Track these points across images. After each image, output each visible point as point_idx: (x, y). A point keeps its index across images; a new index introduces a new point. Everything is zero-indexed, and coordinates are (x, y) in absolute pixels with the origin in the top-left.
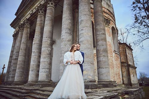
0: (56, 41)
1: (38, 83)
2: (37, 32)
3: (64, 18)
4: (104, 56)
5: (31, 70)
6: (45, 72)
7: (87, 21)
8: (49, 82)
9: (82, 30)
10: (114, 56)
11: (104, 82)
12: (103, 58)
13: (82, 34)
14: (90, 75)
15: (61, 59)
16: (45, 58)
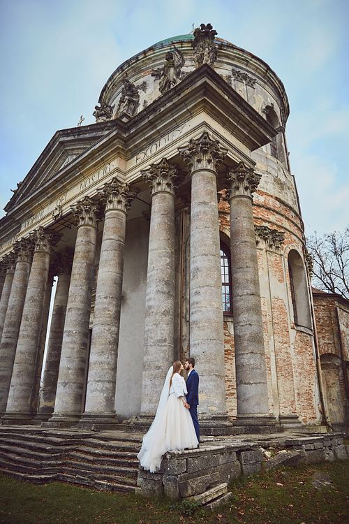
1: (84, 420)
2: (77, 277)
3: (152, 250)
4: (252, 353)
5: (61, 384)
6: (102, 391)
9: (198, 293)
10: (292, 341)
11: (251, 421)
12: (249, 359)
13: (198, 305)
14: (213, 404)
15: (145, 358)
16: (103, 352)
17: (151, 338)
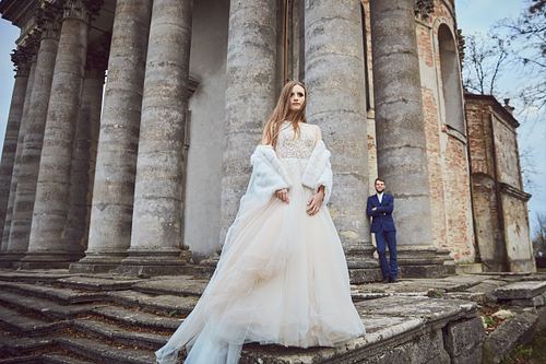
0: (205, 82)
1: (128, 259)
2: (120, 41)
4: (408, 146)
5: (98, 206)
6: (156, 213)
8: (178, 254)
9: (319, 31)
10: (443, 148)
11: (406, 256)
12: (403, 157)
13: (321, 51)
15: (226, 155)
16: (157, 151)
17: (235, 120)
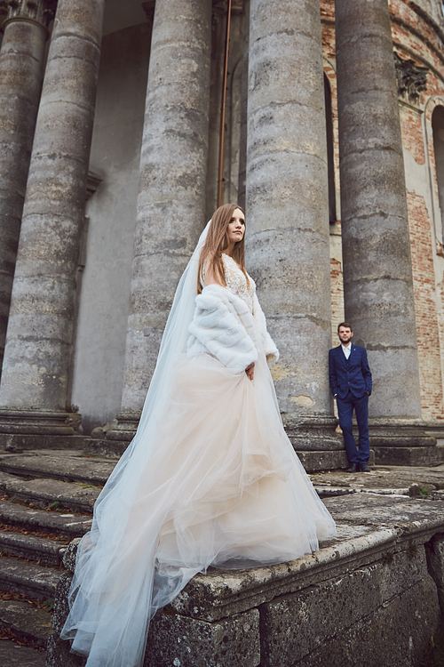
0: (109, 180)
3: (159, 43)
4: (387, 277)
6: (36, 360)
7: (295, 72)
8: (62, 420)
9: (267, 119)
10: (438, 277)
12: (380, 292)
13: (269, 147)
14: (304, 392)
15: (135, 284)
16: (40, 275)
17: (149, 236)
